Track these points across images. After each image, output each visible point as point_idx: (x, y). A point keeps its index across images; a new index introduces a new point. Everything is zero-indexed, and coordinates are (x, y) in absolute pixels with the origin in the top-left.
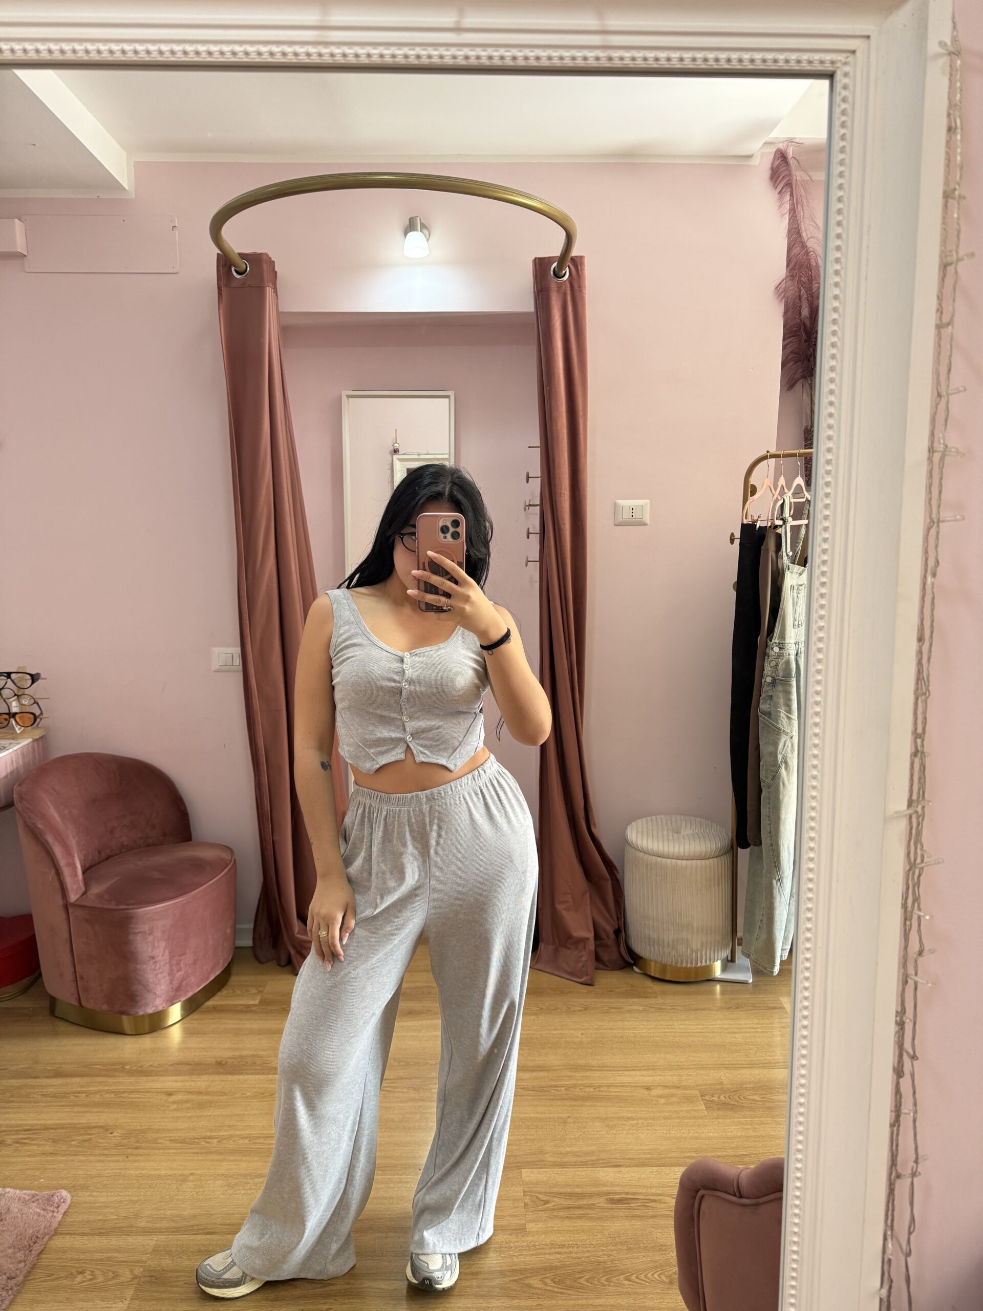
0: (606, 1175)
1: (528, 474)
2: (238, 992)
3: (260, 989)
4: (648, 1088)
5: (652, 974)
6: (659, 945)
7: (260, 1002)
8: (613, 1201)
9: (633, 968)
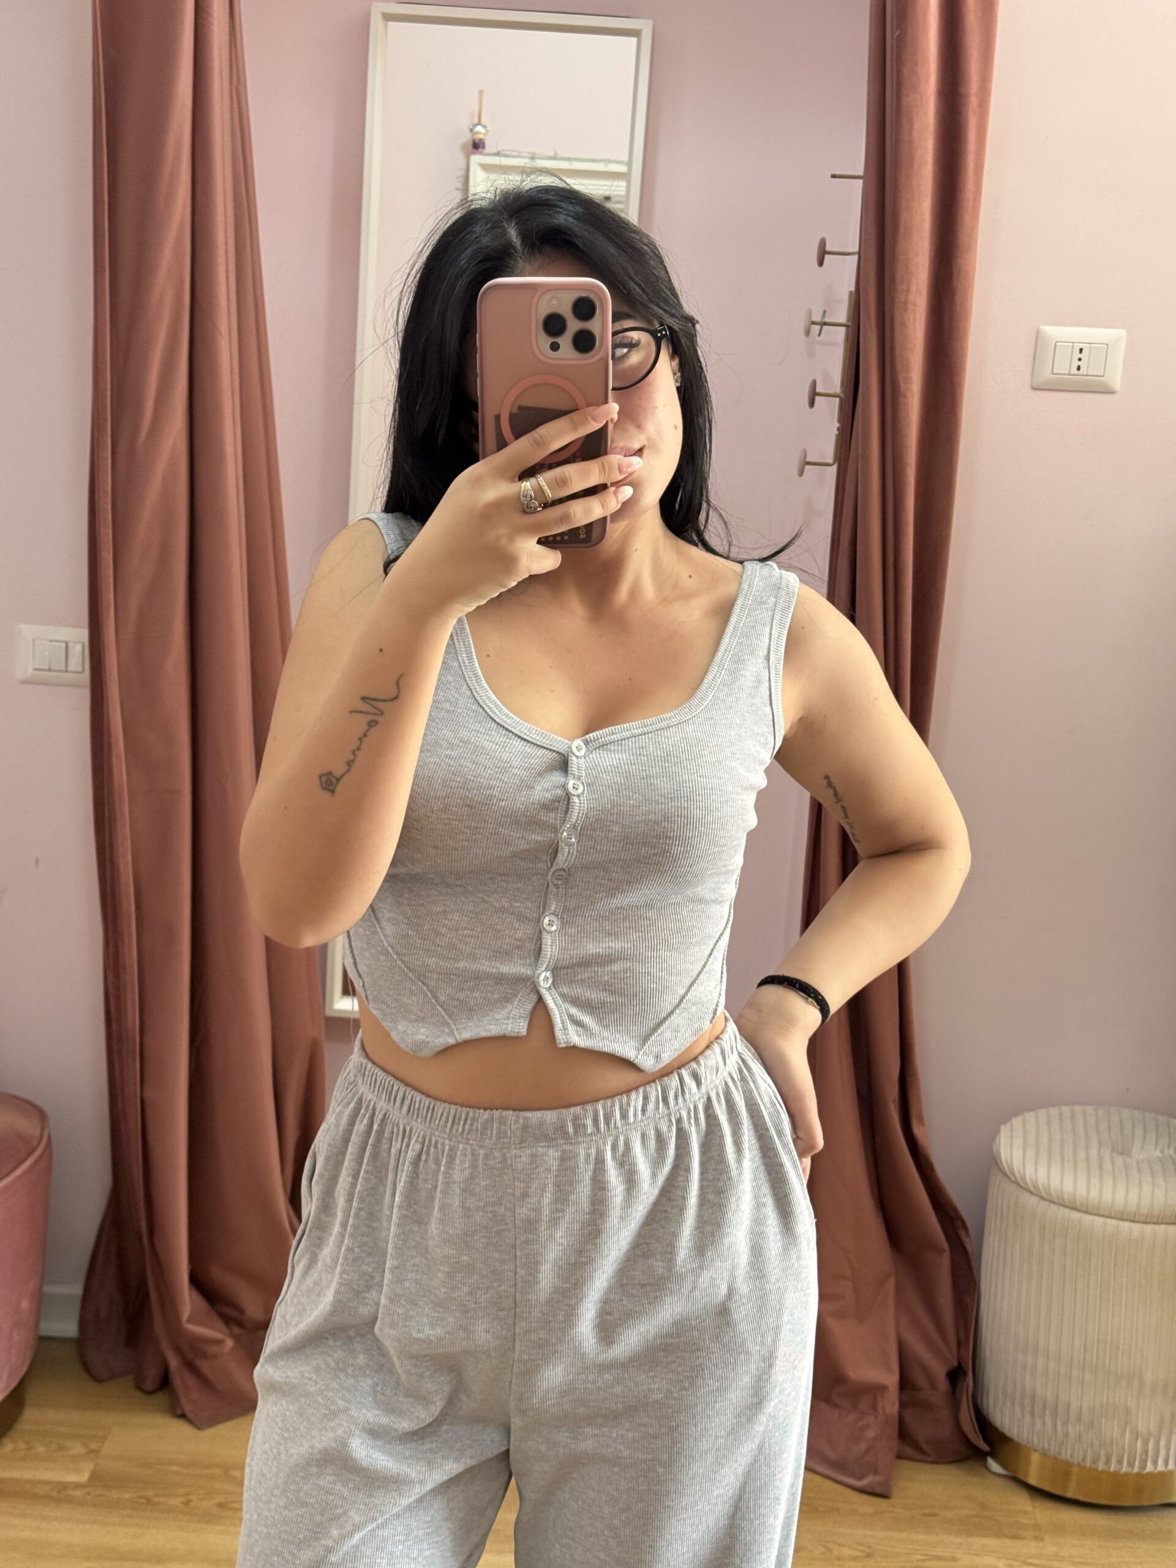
1: (823, 243)
2: (41, 1449)
3: (93, 1446)
5: (1032, 1481)
6: (1055, 1415)
7: (91, 1479)
9: (985, 1461)
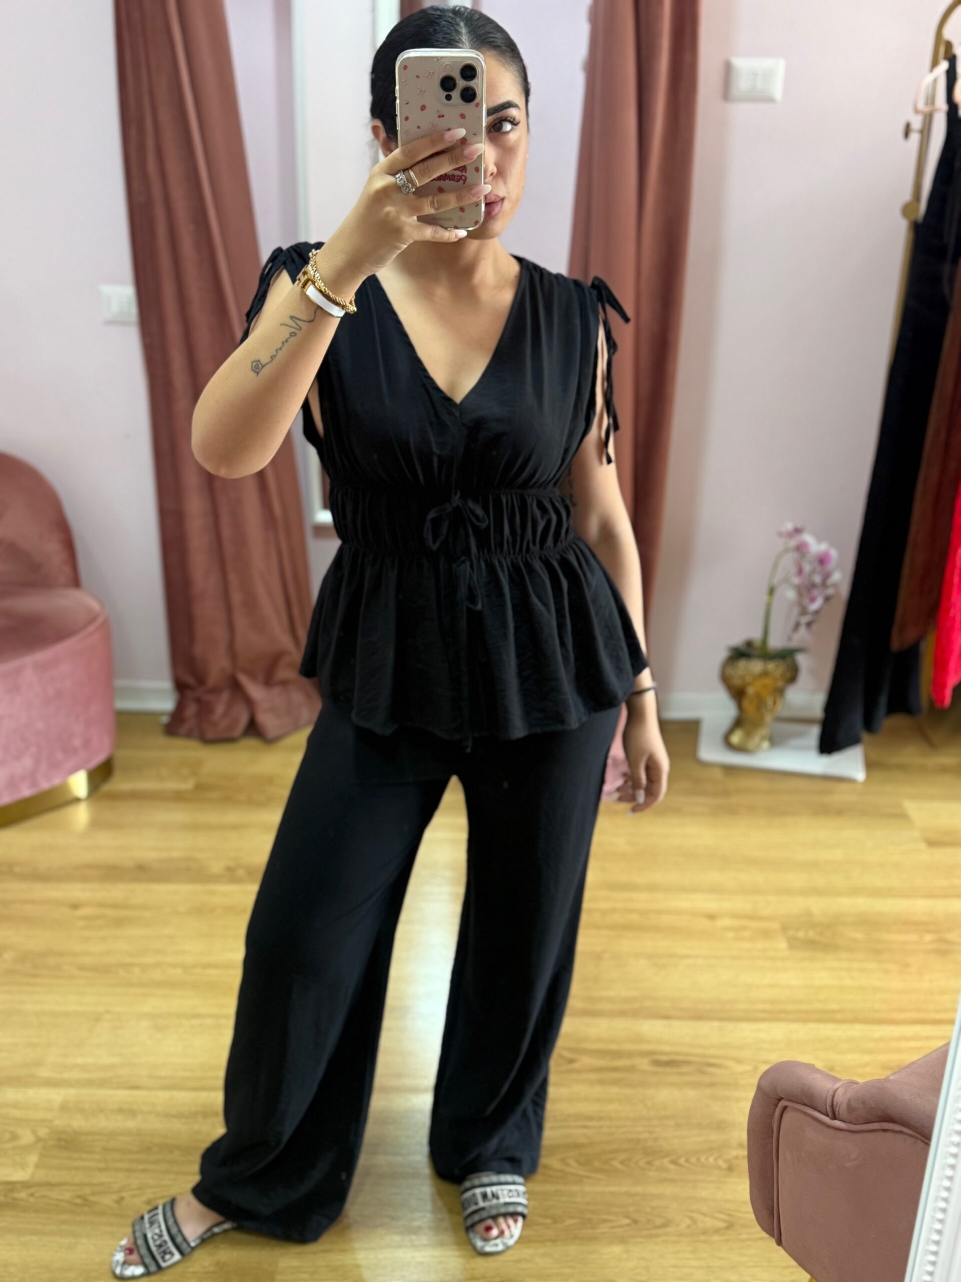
0: (652, 1029)
3: (195, 769)
4: (712, 917)
8: (658, 1063)
